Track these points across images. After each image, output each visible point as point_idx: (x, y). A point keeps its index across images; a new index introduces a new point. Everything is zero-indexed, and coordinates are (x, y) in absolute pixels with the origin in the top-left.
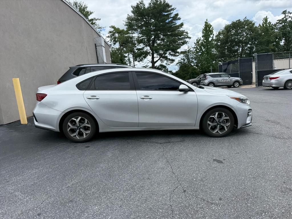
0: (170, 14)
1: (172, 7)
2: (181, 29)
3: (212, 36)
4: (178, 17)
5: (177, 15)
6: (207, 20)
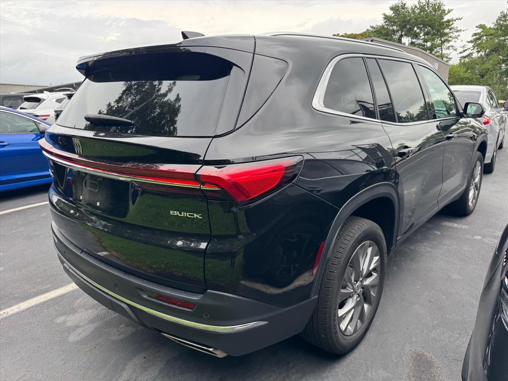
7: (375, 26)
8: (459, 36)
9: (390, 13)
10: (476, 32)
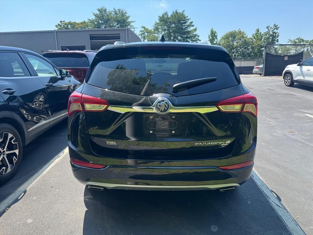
0: (187, 22)
1: (188, 18)
2: (194, 33)
3: (216, 40)
4: (192, 24)
5: (192, 23)
6: (212, 28)
7: (91, 19)
8: (135, 30)
9: (98, 12)
10: (142, 30)
